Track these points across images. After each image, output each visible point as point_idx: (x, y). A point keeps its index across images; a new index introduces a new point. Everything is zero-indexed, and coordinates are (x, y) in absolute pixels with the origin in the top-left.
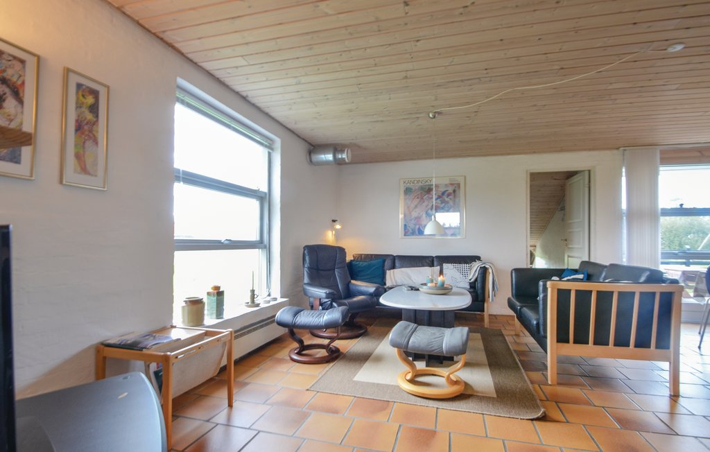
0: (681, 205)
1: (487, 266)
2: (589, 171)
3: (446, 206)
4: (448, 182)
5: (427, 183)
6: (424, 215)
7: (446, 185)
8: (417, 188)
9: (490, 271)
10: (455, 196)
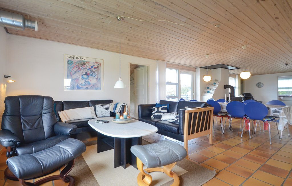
0: (168, 81)
1: (125, 105)
2: (147, 66)
3: (93, 74)
4: (94, 61)
5: (82, 60)
6: (81, 78)
7: (93, 63)
8: (76, 61)
9: (127, 107)
10: (98, 69)
